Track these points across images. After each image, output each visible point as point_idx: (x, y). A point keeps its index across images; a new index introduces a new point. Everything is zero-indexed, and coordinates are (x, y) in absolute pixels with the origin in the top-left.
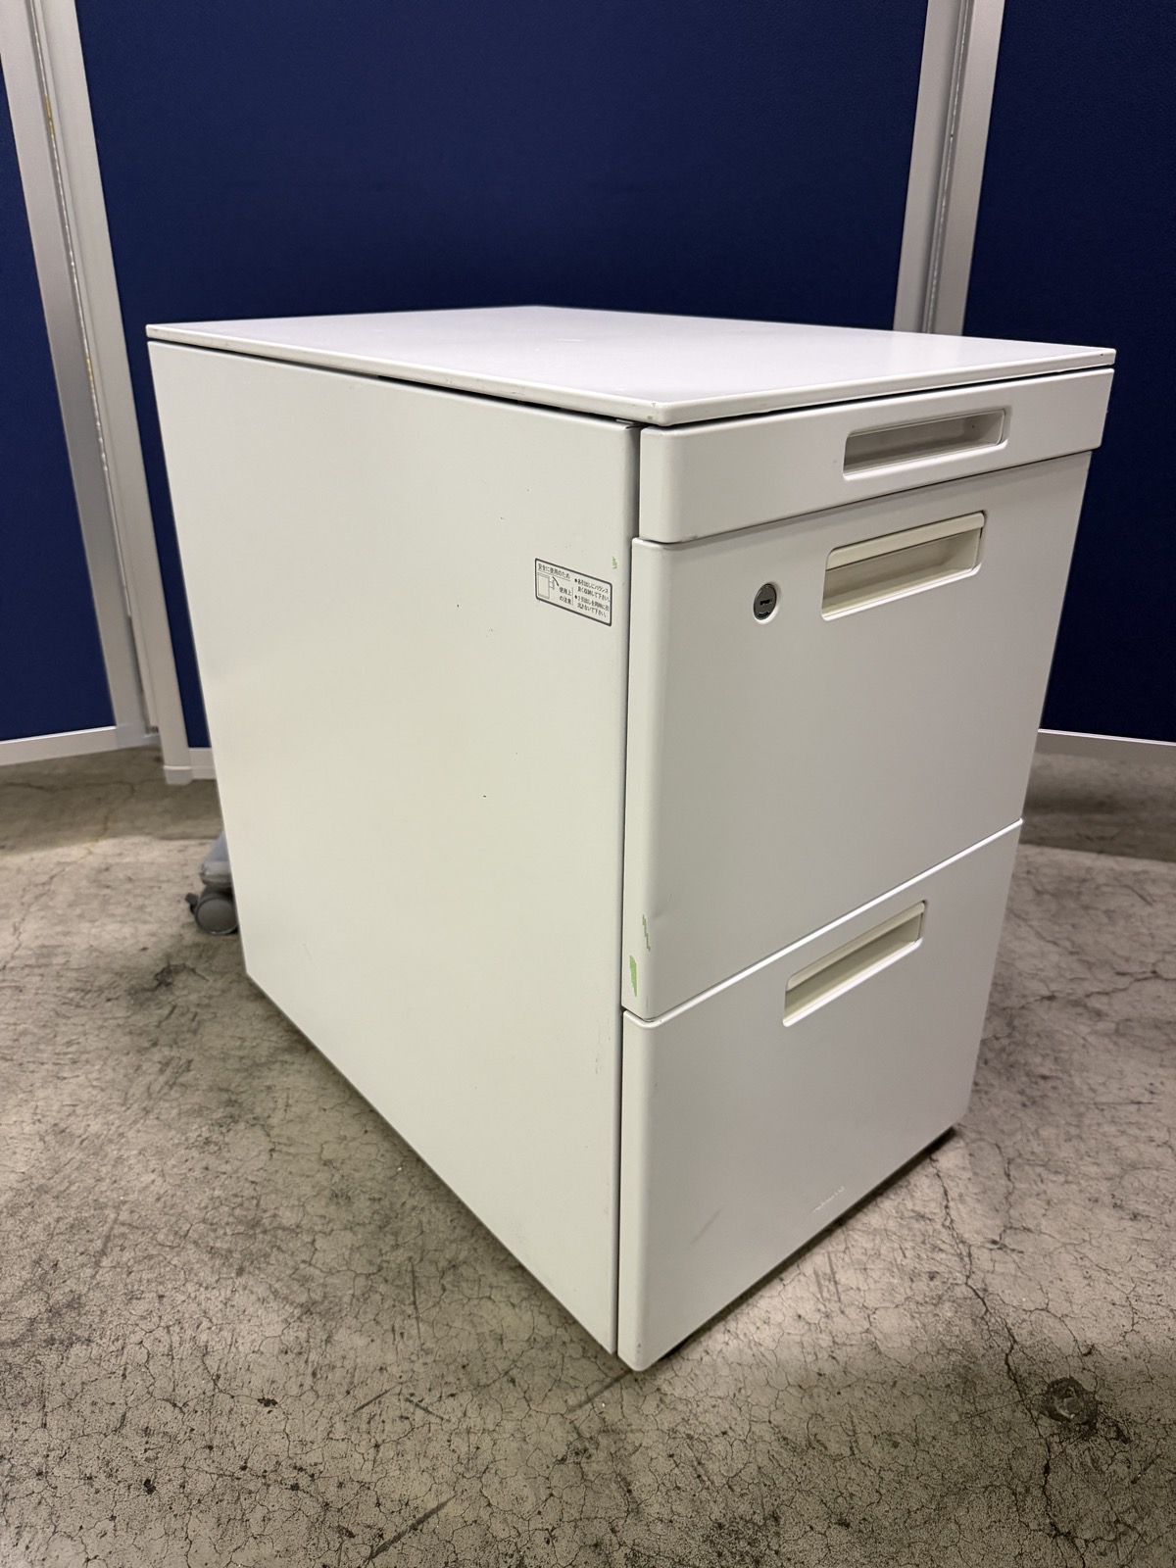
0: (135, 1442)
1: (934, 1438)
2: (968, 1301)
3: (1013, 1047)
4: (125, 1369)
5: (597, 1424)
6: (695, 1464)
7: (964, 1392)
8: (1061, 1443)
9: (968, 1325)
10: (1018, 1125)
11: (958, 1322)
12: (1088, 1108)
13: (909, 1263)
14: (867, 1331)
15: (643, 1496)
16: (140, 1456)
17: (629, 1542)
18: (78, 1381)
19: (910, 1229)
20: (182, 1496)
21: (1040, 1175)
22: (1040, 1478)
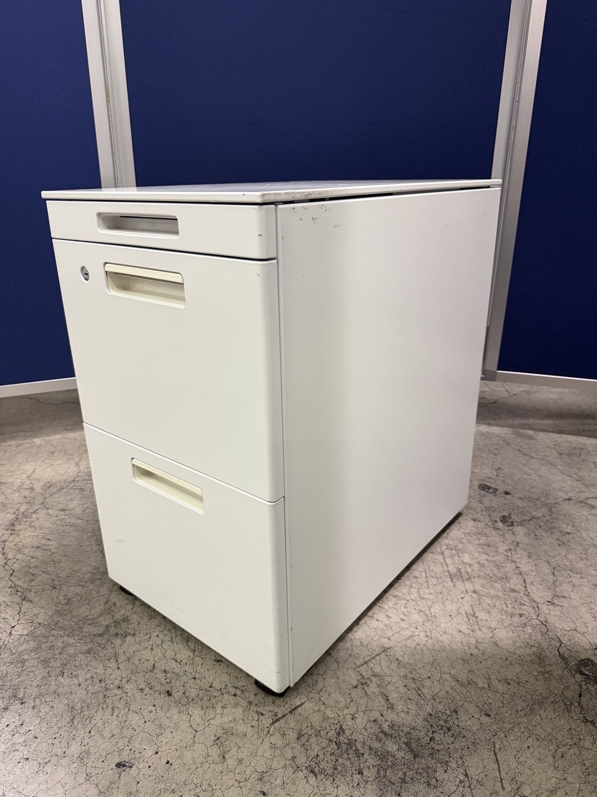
0: (161, 676)
1: (527, 681)
2: (538, 626)
3: (552, 520)
4: (152, 646)
5: (370, 673)
6: (417, 689)
7: (539, 663)
8: (586, 684)
9: (539, 636)
10: (557, 553)
11: (534, 634)
12: (590, 547)
13: (510, 610)
14: (492, 637)
15: (394, 702)
16: (163, 681)
17: (390, 720)
18: (131, 651)
19: (509, 596)
20: (184, 697)
21: (569, 574)
22: (578, 699)
